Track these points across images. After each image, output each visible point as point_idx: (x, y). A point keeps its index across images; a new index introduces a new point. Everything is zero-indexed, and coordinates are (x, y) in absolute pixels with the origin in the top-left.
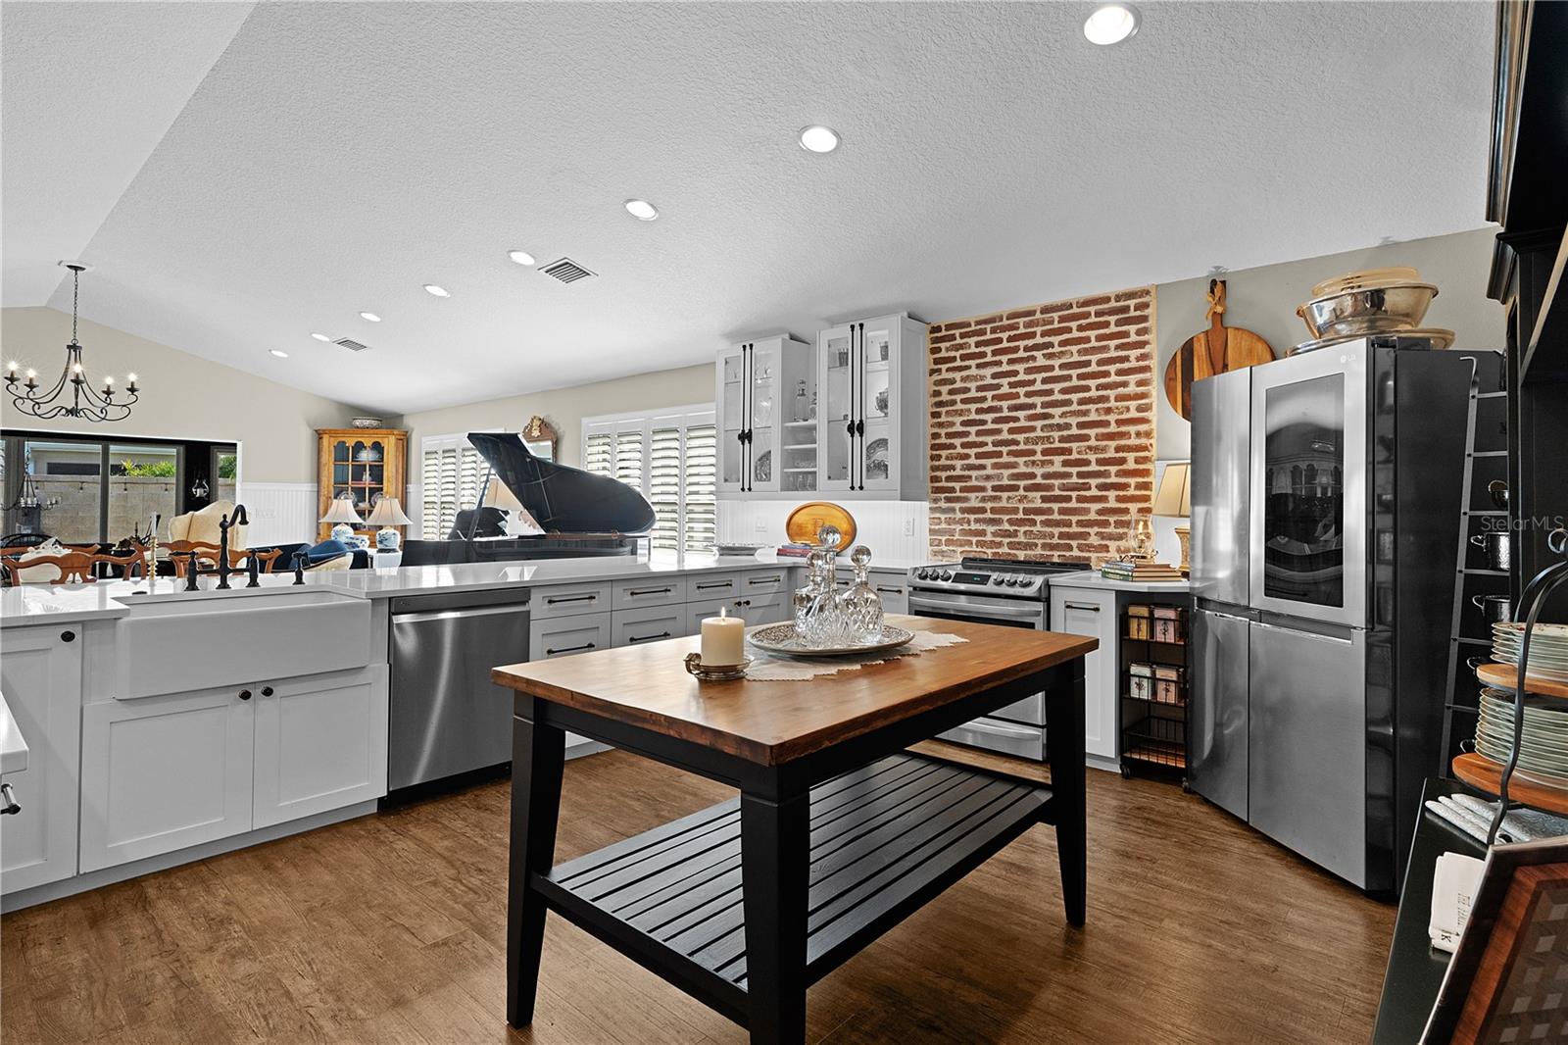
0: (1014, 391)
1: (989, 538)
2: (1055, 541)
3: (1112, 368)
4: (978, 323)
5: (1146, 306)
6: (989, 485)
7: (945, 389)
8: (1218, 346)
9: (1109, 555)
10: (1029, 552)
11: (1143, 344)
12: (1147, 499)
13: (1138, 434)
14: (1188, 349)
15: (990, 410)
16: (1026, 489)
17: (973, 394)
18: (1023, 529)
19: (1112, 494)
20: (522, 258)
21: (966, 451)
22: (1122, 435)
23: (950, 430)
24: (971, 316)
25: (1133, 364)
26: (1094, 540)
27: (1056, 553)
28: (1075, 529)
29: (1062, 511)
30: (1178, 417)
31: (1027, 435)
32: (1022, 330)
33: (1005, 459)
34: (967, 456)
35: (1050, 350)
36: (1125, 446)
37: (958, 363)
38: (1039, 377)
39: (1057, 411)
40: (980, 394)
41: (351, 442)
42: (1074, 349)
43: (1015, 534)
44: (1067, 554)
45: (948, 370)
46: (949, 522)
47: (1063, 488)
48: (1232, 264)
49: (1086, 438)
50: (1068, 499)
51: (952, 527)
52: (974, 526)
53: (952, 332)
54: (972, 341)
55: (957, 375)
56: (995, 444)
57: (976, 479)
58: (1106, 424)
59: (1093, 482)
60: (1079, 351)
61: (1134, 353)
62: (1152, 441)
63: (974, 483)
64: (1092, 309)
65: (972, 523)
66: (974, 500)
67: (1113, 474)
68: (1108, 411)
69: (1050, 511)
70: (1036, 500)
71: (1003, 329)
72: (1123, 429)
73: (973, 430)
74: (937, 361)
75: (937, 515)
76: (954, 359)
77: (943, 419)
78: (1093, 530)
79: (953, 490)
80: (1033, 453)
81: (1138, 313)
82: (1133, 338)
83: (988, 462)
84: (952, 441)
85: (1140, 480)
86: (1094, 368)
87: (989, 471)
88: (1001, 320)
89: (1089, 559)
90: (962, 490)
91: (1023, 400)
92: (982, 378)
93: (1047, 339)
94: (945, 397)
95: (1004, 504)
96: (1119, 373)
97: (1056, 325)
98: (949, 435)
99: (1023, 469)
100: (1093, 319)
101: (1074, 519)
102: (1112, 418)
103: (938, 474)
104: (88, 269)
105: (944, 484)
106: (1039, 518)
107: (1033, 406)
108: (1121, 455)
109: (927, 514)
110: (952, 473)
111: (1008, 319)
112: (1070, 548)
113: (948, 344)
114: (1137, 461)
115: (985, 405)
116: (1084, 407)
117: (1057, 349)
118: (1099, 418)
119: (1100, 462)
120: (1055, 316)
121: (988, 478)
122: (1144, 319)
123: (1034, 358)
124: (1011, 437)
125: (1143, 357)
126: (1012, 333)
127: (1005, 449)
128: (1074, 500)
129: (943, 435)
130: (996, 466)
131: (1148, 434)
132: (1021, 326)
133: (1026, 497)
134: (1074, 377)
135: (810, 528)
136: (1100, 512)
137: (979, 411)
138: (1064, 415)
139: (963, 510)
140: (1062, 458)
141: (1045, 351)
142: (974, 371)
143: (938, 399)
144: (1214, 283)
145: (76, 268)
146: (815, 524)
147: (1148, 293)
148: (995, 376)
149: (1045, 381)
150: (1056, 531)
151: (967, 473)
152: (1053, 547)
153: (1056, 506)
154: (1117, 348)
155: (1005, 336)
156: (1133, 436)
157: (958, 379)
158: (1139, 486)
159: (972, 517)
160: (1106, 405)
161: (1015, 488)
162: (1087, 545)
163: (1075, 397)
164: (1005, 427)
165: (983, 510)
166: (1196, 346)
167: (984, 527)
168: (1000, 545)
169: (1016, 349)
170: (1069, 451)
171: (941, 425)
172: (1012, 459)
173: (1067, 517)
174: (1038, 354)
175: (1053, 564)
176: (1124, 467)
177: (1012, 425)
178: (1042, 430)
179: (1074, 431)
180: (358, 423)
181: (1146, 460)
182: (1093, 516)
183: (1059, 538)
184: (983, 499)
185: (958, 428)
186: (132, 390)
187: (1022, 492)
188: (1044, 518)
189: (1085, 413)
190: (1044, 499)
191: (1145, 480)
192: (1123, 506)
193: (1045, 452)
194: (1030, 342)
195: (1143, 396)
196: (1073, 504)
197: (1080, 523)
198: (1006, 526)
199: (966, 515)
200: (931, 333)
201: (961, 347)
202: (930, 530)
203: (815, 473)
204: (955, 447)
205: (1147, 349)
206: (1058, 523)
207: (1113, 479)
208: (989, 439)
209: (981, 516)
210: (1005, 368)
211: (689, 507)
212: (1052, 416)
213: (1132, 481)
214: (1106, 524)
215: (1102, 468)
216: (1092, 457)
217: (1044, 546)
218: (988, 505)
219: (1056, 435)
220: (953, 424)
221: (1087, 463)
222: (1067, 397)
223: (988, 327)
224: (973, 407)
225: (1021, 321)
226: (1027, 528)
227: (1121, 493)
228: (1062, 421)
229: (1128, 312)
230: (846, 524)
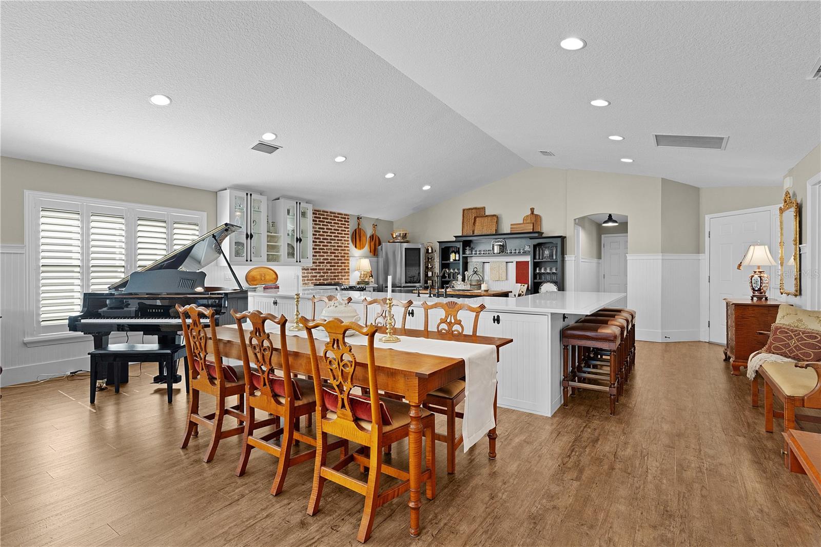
1: (318, 278)
2: (332, 278)
6: (318, 261)
8: (360, 232)
9: (343, 280)
10: (327, 281)
12: (348, 266)
14: (356, 230)
18: (326, 275)
19: (343, 265)
22: (345, 250)
25: (347, 232)
26: (340, 277)
27: (333, 281)
29: (334, 269)
30: (354, 247)
31: (327, 247)
32: (326, 217)
35: (331, 224)
36: (345, 253)
39: (333, 242)
42: (336, 225)
43: (324, 276)
44: (335, 281)
46: (307, 273)
47: (334, 263)
48: (360, 214)
49: (338, 250)
51: (308, 275)
52: (314, 274)
56: (319, 249)
58: (342, 247)
59: (340, 262)
62: (349, 252)
66: (314, 266)
68: (342, 243)
69: (331, 269)
70: (329, 266)
72: (345, 248)
75: (304, 271)
78: (340, 274)
80: (328, 253)
81: (348, 220)
82: (347, 226)
85: (348, 261)
86: (340, 231)
88: (321, 212)
91: (326, 237)
93: (331, 221)
95: (321, 267)
96: (345, 234)
97: (333, 218)
99: (325, 257)
100: (340, 219)
102: (343, 245)
106: (329, 271)
107: (328, 239)
112: (335, 279)
117: (333, 224)
121: (317, 259)
122: (348, 222)
124: (323, 247)
131: (349, 250)
135: (259, 277)
144: (358, 218)
146: (261, 275)
147: (349, 215)
159: (314, 271)
161: (324, 263)
169: (324, 222)
172: (323, 254)
174: (329, 225)
176: (345, 258)
177: (323, 244)
178: (330, 246)
179: (336, 248)
181: (349, 257)
182: (340, 271)
184: (316, 266)
187: (325, 264)
189: (338, 243)
192: (345, 268)
193: (331, 253)
194: (327, 221)
195: (348, 241)
196: (336, 267)
197: (337, 273)
198: (322, 274)
199: (312, 271)
202: (302, 276)
205: (349, 229)
206: (333, 273)
207: (343, 261)
209: (316, 271)
210: (322, 227)
213: (346, 262)
214: (342, 272)
215: (341, 258)
216: (339, 255)
218: (318, 268)
219: (333, 248)
225: (326, 214)
228: (334, 245)
229: (345, 218)
230: (274, 276)
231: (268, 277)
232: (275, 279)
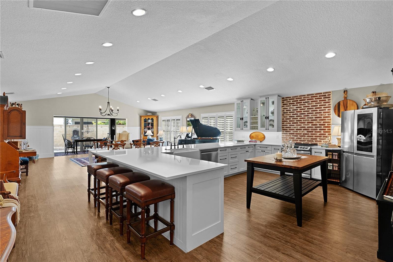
0: (301, 111)
1: (295, 139)
2: (310, 140)
3: (322, 107)
4: (293, 97)
5: (330, 95)
6: (295, 129)
7: (285, 110)
8: (345, 103)
9: (321, 143)
10: (304, 142)
11: (329, 102)
12: (330, 132)
13: (328, 120)
14: (339, 104)
15: (295, 114)
16: (303, 130)
17: (292, 111)
18: (303, 137)
19: (322, 131)
20: (202, 86)
21: (290, 122)
22: (324, 120)
23: (286, 118)
24: (291, 96)
25: (327, 106)
26: (318, 140)
27: (310, 142)
28: (314, 138)
29: (311, 134)
30: (337, 116)
31: (303, 119)
32: (303, 99)
33: (299, 124)
34: (290, 123)
35: (309, 103)
36: (325, 122)
37: (288, 105)
38: (306, 108)
39: (310, 115)
40: (293, 111)
41: (147, 118)
42: (314, 103)
43: (301, 138)
44: (312, 142)
45: (286, 106)
46: (286, 136)
47: (311, 130)
48: (348, 87)
49: (317, 120)
50: (313, 132)
51: (287, 137)
52: (292, 137)
53: (287, 99)
54: (291, 101)
55: (288, 107)
56: (296, 121)
57: (292, 127)
58: (321, 117)
59: (318, 129)
60: (315, 103)
61: (327, 104)
62: (331, 121)
63: (292, 128)
64: (318, 95)
65: (291, 136)
66: (292, 132)
67: (322, 127)
68: (322, 115)
69: (309, 134)
70: (306, 132)
71: (298, 98)
72: (325, 118)
73: (292, 118)
74: (283, 104)
75: (284, 135)
76: (287, 104)
77: (285, 116)
78: (318, 138)
79: (287, 130)
80: (305, 123)
81: (328, 96)
82: (327, 101)
83: (295, 124)
84: (287, 120)
85: (328, 128)
86: (318, 106)
87: (295, 126)
88: (298, 97)
89: (317, 143)
90: (289, 130)
91: (303, 112)
92: (294, 108)
93: (308, 101)
94: (285, 111)
95: (298, 132)
96: (324, 108)
97: (310, 98)
98: (286, 119)
99: (303, 126)
100: (318, 97)
101: (314, 136)
102: (322, 116)
103: (284, 126)
104: (110, 87)
105: (285, 128)
106: (306, 135)
107: (305, 114)
108: (324, 123)
109: (281, 134)
110: (287, 126)
111: (299, 96)
112: (313, 141)
113: (286, 101)
114: (328, 125)
115: (294, 113)
116: (316, 114)
117: (310, 103)
118: (319, 116)
119: (319, 125)
120: (310, 96)
121: (295, 127)
122: (330, 97)
123: (305, 104)
124: (300, 120)
125: (329, 105)
126: (300, 99)
127: (299, 122)
128: (314, 132)
129: (285, 119)
130: (296, 125)
131: (330, 120)
132: (302, 98)
133: (303, 131)
134: (314, 108)
135: (255, 137)
136: (319, 134)
137: (293, 114)
138: (312, 115)
139: (289, 134)
140: (311, 124)
141: (308, 103)
142: (292, 107)
143: (284, 112)
144: (345, 91)
145: (108, 88)
146: (256, 136)
147: (330, 92)
148: (296, 108)
149: (307, 109)
150: (310, 138)
151: (290, 126)
152: (309, 141)
153: (310, 133)
154: (323, 103)
155: (299, 100)
156: (327, 120)
157: (288, 108)
158: (328, 130)
159: (291, 135)
160: (321, 114)
162: (317, 141)
163: (314, 112)
164: (299, 118)
165: (294, 134)
166: (341, 103)
167: (294, 137)
168: (298, 140)
169: (301, 103)
170: (313, 123)
171: (284, 117)
172: (300, 124)
173: (312, 135)
174: (306, 104)
175: (310, 144)
176: (325, 126)
177: (300, 117)
178: (307, 118)
179: (314, 119)
180: (148, 114)
181: (330, 124)
182: (318, 135)
183: (311, 139)
184: (294, 132)
185: (288, 118)
186: (118, 110)
187: (302, 130)
188: (307, 135)
189: (316, 115)
190: (307, 132)
191: (330, 128)
192: (325, 133)
193: (307, 123)
194: (304, 101)
195: (329, 112)
196: (314, 133)
197: (315, 136)
198: (299, 137)
199: (290, 135)
200: (282, 99)
201: (289, 102)
202: (282, 137)
203: (258, 126)
204: (288, 121)
206: (310, 136)
207: (322, 128)
208: (295, 120)
209: (293, 135)
210: (299, 106)
211: (227, 132)
212: (309, 116)
213: (327, 128)
214: (321, 137)
215: (320, 126)
216: (318, 124)
217: (307, 141)
218: (295, 133)
219: (310, 119)
220: (287, 117)
221: (317, 125)
222: (312, 112)
223: (295, 98)
224: (292, 114)
225: (302, 97)
226: (304, 137)
227: (324, 131)
228: (311, 117)
229: (326, 96)
230: (263, 136)
231: (259, 137)
232: (263, 138)
